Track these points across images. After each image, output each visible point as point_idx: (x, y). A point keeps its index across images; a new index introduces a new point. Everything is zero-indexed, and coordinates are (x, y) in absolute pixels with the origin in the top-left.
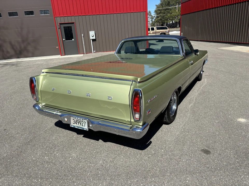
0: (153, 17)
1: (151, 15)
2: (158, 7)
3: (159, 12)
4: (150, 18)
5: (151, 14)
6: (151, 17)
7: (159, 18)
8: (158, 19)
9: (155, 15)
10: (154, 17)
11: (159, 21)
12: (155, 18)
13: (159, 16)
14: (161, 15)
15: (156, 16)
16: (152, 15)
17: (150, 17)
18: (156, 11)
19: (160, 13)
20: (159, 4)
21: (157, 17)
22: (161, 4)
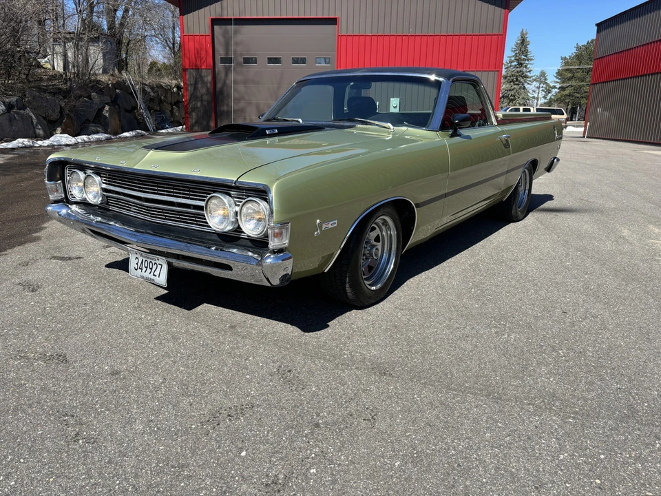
0: (551, 87)
1: (546, 83)
2: (568, 62)
3: (570, 75)
4: (541, 89)
5: (546, 79)
6: (546, 88)
7: (567, 92)
8: (564, 93)
9: (557, 82)
10: (555, 87)
11: (564, 100)
12: (554, 91)
13: (568, 87)
14: (573, 83)
15: (558, 86)
16: (548, 81)
17: (543, 87)
18: (559, 73)
19: (570, 79)
20: (571, 55)
21: (562, 89)
22: (577, 56)
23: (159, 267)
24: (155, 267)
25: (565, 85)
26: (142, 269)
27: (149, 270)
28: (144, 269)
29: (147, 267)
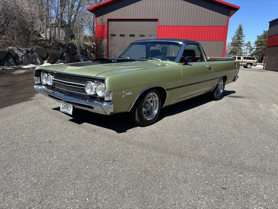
0: (252, 48)
2: (260, 38)
3: (260, 43)
4: (248, 49)
5: (250, 45)
6: (250, 49)
7: (259, 50)
8: (258, 51)
9: (255, 46)
10: (254, 48)
11: (258, 54)
12: (254, 50)
13: (260, 48)
14: (262, 47)
15: (256, 48)
16: (251, 46)
17: (249, 48)
18: (256, 43)
19: (261, 45)
20: (261, 35)
22: (264, 35)
23: (70, 107)
24: (68, 108)
25: (258, 47)
26: (64, 108)
27: (67, 109)
28: (65, 108)
29: (66, 108)
